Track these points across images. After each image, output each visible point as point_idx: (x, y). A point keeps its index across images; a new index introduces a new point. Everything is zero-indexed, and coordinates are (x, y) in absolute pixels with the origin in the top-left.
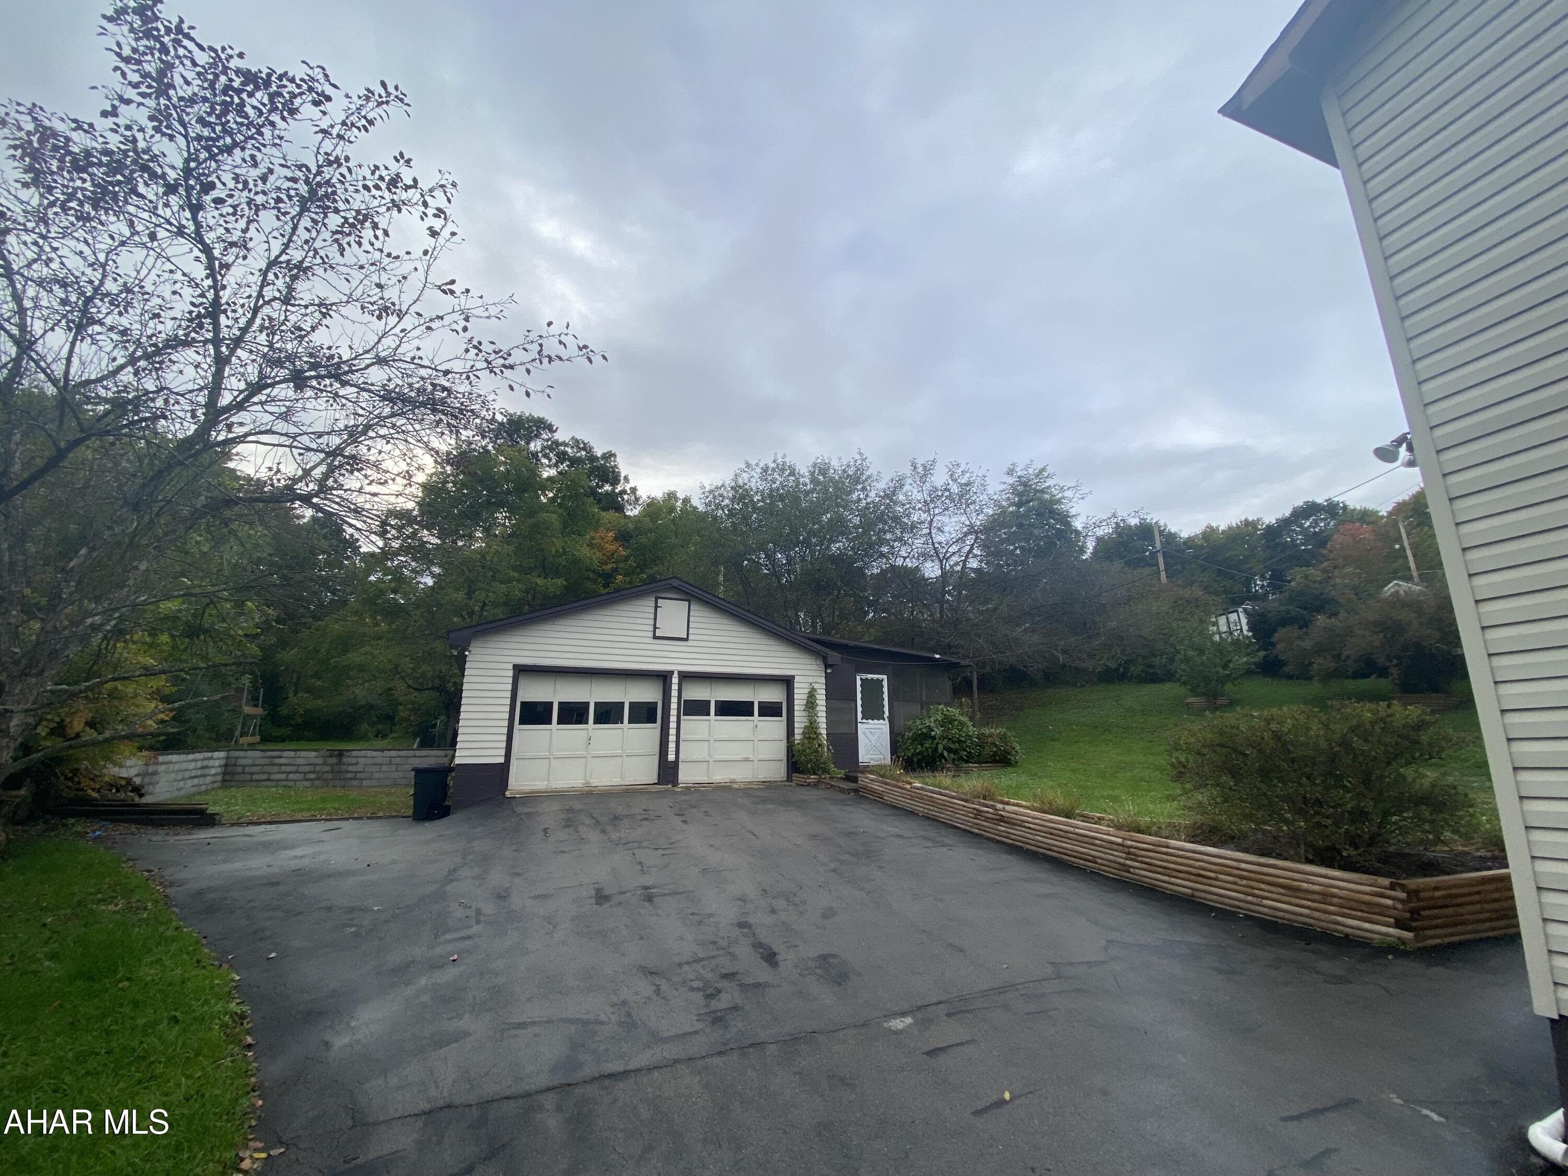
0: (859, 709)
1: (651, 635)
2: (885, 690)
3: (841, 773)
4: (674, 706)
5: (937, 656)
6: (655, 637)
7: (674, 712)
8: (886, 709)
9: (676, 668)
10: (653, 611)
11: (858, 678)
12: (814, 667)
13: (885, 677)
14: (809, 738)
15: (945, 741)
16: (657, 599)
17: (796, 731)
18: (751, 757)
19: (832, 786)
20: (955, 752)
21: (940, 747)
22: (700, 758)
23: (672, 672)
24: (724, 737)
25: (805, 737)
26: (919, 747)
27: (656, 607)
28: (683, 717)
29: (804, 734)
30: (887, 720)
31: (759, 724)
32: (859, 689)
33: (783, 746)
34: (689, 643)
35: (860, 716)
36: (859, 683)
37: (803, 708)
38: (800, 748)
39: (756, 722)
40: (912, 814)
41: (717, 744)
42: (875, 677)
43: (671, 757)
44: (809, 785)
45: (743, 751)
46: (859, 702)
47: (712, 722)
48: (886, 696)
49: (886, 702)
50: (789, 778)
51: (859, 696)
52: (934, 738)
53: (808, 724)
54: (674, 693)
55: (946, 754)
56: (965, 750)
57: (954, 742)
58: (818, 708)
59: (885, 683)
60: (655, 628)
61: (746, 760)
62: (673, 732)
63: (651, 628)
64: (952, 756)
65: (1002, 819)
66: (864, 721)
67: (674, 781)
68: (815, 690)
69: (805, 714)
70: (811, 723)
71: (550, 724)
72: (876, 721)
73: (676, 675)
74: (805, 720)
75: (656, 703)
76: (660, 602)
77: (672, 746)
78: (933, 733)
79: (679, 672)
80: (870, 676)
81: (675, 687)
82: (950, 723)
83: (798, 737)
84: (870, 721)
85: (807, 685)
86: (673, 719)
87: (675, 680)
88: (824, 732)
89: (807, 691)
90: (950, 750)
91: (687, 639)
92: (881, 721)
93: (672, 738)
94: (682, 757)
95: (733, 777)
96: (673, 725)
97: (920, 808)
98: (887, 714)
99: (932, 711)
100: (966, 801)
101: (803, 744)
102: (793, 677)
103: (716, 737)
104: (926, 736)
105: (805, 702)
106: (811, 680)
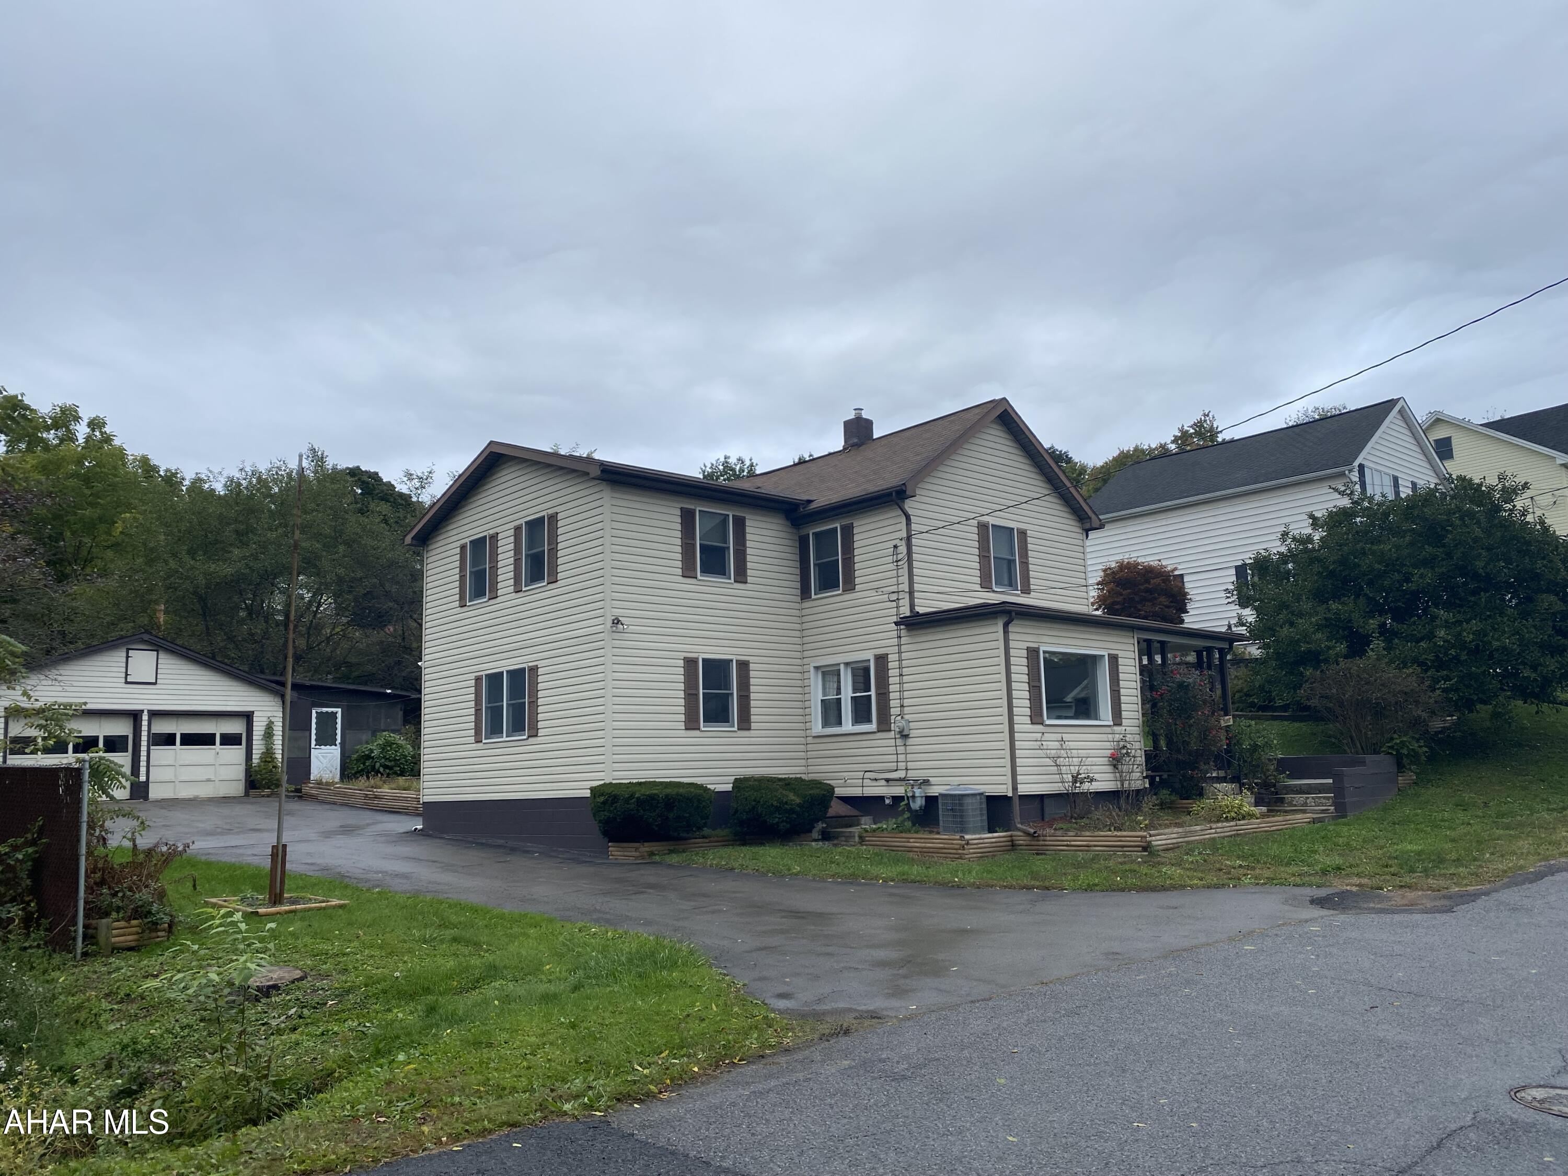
0: (313, 737)
1: (123, 680)
2: (339, 721)
3: (293, 786)
4: (144, 738)
5: (389, 691)
6: (127, 682)
7: (144, 743)
8: (339, 737)
9: (146, 708)
10: (124, 660)
11: (314, 712)
12: (274, 703)
13: (339, 710)
14: (266, 761)
15: (383, 760)
16: (128, 650)
17: (254, 756)
18: (213, 778)
20: (390, 768)
21: (378, 765)
22: (168, 779)
23: (142, 711)
24: (187, 762)
25: (262, 762)
26: (362, 765)
27: (128, 657)
28: (152, 747)
29: (261, 758)
30: (339, 746)
31: (220, 752)
32: (314, 721)
33: (242, 768)
34: (157, 687)
35: (313, 743)
36: (314, 715)
37: (261, 737)
38: (257, 769)
39: (217, 750)
41: (183, 769)
42: (330, 710)
43: (143, 778)
44: (263, 796)
45: (208, 773)
46: (314, 731)
47: (178, 751)
48: (339, 726)
49: (339, 732)
50: (247, 794)
51: (314, 726)
52: (373, 758)
53: (265, 751)
54: (145, 728)
55: (381, 770)
56: (399, 767)
57: (391, 761)
58: (275, 738)
59: (339, 715)
60: (127, 675)
61: (209, 780)
62: (143, 758)
63: (124, 675)
64: (388, 771)
66: (317, 747)
67: (146, 797)
68: (273, 723)
69: (264, 742)
70: (267, 750)
71: (36, 754)
72: (328, 747)
73: (146, 713)
74: (263, 747)
75: (127, 736)
76: (131, 653)
77: (143, 770)
78: (373, 755)
79: (149, 711)
80: (325, 710)
81: (145, 723)
82: (390, 746)
83: (255, 760)
84: (322, 747)
85: (265, 719)
86: (144, 749)
87: (145, 717)
88: (279, 757)
89: (265, 724)
90: (386, 767)
91: (155, 683)
92: (333, 747)
93: (143, 764)
94: (151, 779)
95: (196, 794)
96: (144, 753)
98: (339, 741)
99: (378, 737)
101: (259, 766)
102: (253, 712)
103: (182, 763)
104: (368, 757)
105: (263, 733)
106: (269, 714)
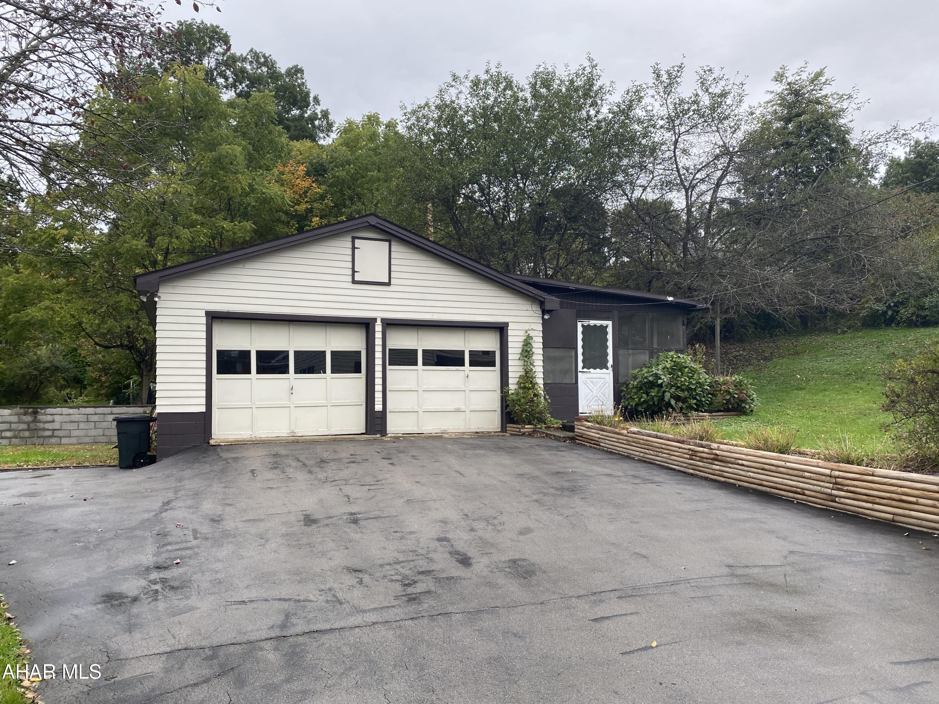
0: (580, 358)
1: (350, 279)
2: (610, 337)
3: (558, 423)
4: (378, 355)
5: (670, 299)
6: (354, 282)
7: (378, 361)
8: (610, 358)
9: (379, 315)
10: (350, 252)
11: (579, 325)
12: (531, 313)
13: (610, 323)
14: (525, 388)
15: (673, 390)
16: (354, 239)
17: (511, 381)
18: (463, 408)
19: (547, 435)
20: (684, 400)
21: (667, 395)
22: (409, 409)
23: (375, 320)
24: (431, 387)
25: (520, 388)
26: (644, 396)
27: (354, 248)
28: (388, 367)
29: (519, 383)
30: (611, 369)
31: (471, 374)
32: (580, 336)
33: (497, 396)
34: (391, 288)
35: (580, 364)
36: (580, 329)
37: (518, 356)
38: (514, 397)
39: (467, 372)
40: (629, 457)
41: (427, 395)
42: (598, 323)
43: (378, 407)
44: (523, 434)
45: (455, 402)
46: (580, 350)
47: (420, 372)
48: (610, 344)
49: (610, 351)
50: (504, 429)
51: (580, 343)
52: (661, 386)
53: (523, 373)
54: (378, 342)
55: (673, 402)
56: (695, 398)
57: (683, 390)
58: (534, 357)
59: (610, 330)
60: (354, 272)
61: (458, 411)
62: (378, 381)
63: (350, 272)
64: (680, 404)
65: (717, 458)
66: (585, 370)
67: (383, 431)
68: (531, 338)
69: (521, 363)
70: (526, 373)
71: (250, 373)
72: (598, 370)
73: (379, 322)
74: (520, 369)
75: (359, 353)
76: (358, 243)
77: (378, 396)
78: (660, 381)
79: (383, 320)
80: (592, 322)
81: (378, 335)
82: (680, 370)
83: (513, 386)
84: (591, 370)
85: (522, 333)
86: (378, 368)
87: (378, 328)
88: (540, 381)
89: (522, 339)
90: (678, 399)
91: (389, 284)
92: (604, 370)
93: (378, 388)
94: (389, 407)
95: (444, 428)
96: (378, 374)
97: (636, 452)
98: (610, 362)
99: (661, 358)
100: (682, 442)
101: (517, 394)
102: (507, 324)
103: (425, 387)
104: (652, 385)
105: (520, 351)
106: (527, 327)
